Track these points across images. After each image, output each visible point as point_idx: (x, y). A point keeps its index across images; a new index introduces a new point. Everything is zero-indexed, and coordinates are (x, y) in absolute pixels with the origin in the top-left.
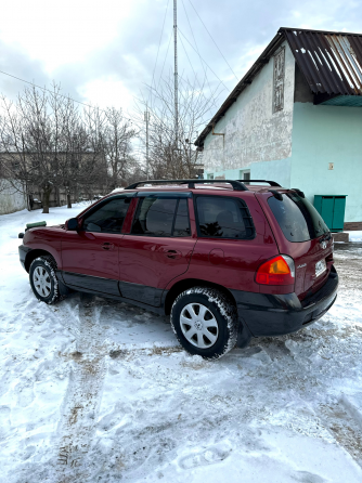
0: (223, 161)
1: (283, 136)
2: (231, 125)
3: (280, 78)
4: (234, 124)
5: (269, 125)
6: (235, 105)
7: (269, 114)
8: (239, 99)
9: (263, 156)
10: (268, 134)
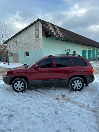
0: (17, 49)
1: (40, 44)
2: (19, 39)
3: (37, 30)
4: (21, 39)
5: (35, 41)
6: (20, 34)
7: (34, 38)
8: (22, 33)
9: (33, 48)
10: (34, 43)
